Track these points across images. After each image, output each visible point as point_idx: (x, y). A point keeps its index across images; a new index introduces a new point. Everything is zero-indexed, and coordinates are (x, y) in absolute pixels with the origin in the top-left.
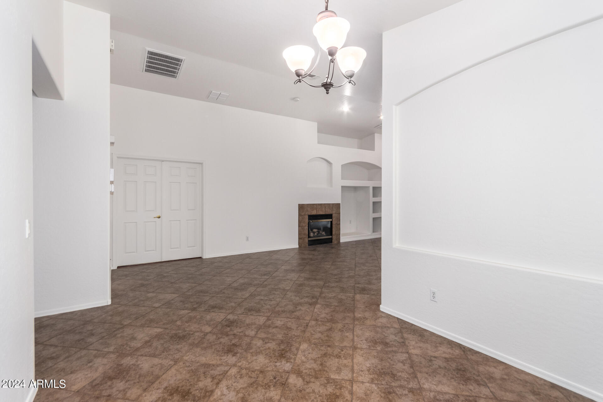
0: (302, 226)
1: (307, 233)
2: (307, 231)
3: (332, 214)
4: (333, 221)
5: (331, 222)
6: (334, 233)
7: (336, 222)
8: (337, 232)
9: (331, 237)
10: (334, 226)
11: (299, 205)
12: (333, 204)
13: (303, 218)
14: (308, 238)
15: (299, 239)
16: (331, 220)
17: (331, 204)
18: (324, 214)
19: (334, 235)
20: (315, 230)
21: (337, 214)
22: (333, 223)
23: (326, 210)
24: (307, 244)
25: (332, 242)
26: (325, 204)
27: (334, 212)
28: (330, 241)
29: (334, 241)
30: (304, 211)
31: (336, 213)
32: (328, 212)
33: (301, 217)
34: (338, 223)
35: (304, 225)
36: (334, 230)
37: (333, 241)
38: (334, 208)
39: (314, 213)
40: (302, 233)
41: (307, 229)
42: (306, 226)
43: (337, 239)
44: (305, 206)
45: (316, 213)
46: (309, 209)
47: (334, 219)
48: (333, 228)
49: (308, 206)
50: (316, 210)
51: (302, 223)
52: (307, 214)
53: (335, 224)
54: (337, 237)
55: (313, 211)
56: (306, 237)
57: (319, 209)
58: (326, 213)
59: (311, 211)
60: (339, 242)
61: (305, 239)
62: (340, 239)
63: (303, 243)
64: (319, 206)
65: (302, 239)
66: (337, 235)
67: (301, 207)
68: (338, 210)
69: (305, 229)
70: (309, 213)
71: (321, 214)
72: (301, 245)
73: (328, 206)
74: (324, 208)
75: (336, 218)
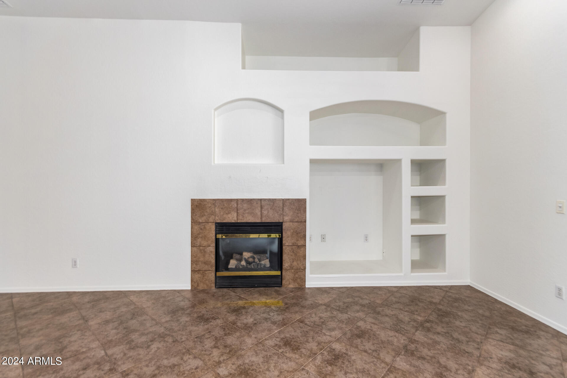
0: (200, 246)
1: (213, 261)
2: (213, 256)
3: (282, 223)
4: (284, 239)
5: (281, 240)
7: (293, 241)
8: (295, 263)
9: (278, 273)
10: (286, 250)
11: (193, 201)
12: (284, 201)
13: (201, 229)
14: (217, 270)
15: (193, 271)
16: (279, 236)
17: (279, 200)
18: (258, 220)
19: (287, 270)
20: (245, 255)
21: (298, 222)
22: (284, 242)
23: (265, 212)
24: (213, 285)
25: (280, 285)
26: (261, 200)
27: (286, 218)
28: (277, 282)
29: (289, 283)
30: (206, 214)
31: (292, 221)
32: (272, 217)
33: (196, 227)
34: (300, 243)
35: (205, 243)
36: (286, 258)
37: (284, 282)
38: (286, 209)
39: (232, 218)
40: (200, 259)
41: (211, 252)
42: (209, 246)
43: (295, 280)
44: (208, 203)
45: (237, 219)
46: (217, 210)
47: (289, 233)
48: (284, 253)
49: (216, 204)
50: (237, 213)
51: (199, 240)
52: (213, 221)
53: (291, 244)
54: (297, 276)
55: (229, 215)
56: (211, 269)
57: (245, 210)
58: (264, 220)
59: (223, 215)
60: (301, 287)
61: (207, 272)
62: (304, 280)
63: (203, 280)
64: (246, 205)
65: (199, 272)
66: (294, 271)
67: (196, 205)
68: (299, 215)
69: (208, 252)
70: (217, 218)
71: (250, 221)
72: (198, 285)
73: (270, 205)
74: (260, 208)
75: (292, 231)
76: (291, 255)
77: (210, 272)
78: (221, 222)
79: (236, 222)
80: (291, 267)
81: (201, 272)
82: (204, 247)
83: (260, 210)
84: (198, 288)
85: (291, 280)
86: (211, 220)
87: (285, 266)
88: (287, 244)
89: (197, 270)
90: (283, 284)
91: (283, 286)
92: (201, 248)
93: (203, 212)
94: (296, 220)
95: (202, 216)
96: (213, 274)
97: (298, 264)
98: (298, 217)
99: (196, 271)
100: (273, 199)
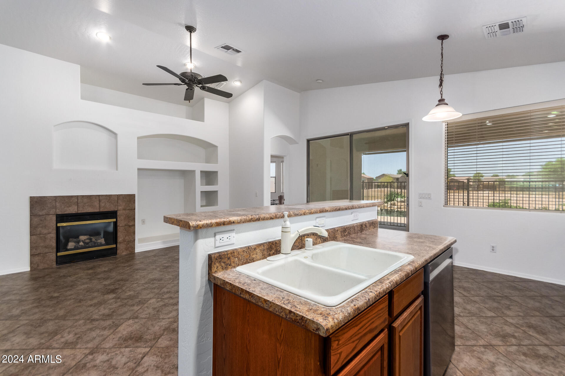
0: (40, 234)
1: (54, 244)
2: (54, 241)
3: (117, 211)
4: (118, 222)
5: (115, 224)
6: (120, 239)
7: (125, 223)
8: (127, 238)
9: (114, 246)
10: (120, 230)
11: (32, 198)
12: (118, 196)
13: (41, 220)
14: (58, 251)
15: (33, 255)
16: (115, 220)
17: (115, 195)
18: (97, 210)
19: (120, 243)
20: (82, 238)
21: (129, 210)
22: (118, 224)
23: (103, 205)
24: (55, 263)
25: (115, 254)
26: (99, 196)
27: (120, 208)
28: (113, 252)
29: (122, 252)
30: (46, 208)
31: (124, 209)
32: (108, 207)
33: (36, 219)
34: (131, 224)
35: (45, 231)
36: (120, 235)
37: (118, 252)
38: (120, 201)
39: (72, 210)
40: (40, 245)
41: (52, 237)
42: (50, 233)
43: (127, 249)
44: (49, 199)
45: (78, 211)
46: (57, 204)
47: (122, 218)
48: (118, 231)
49: (57, 200)
50: (78, 206)
51: (39, 229)
52: (54, 213)
53: (124, 225)
54: (128, 246)
55: (70, 208)
56: (52, 251)
57: (85, 204)
58: (102, 210)
59: (64, 208)
60: (132, 254)
61: (47, 254)
62: (134, 248)
63: (44, 261)
64: (86, 200)
65: (39, 255)
66: (127, 243)
67: (36, 202)
68: (130, 205)
69: (49, 238)
70: (57, 210)
71: (89, 211)
72: (38, 266)
73: (107, 199)
74: (98, 202)
75: (125, 216)
76: (124, 233)
77: (51, 253)
78: (62, 213)
79: (77, 212)
80: (124, 241)
81: (41, 254)
82: (44, 234)
83: (99, 203)
84: (39, 268)
85: (124, 250)
86: (52, 211)
87: (120, 241)
88: (121, 225)
89: (37, 253)
90: (118, 253)
91: (117, 254)
92: (42, 235)
93: (43, 207)
94: (128, 208)
95: (43, 210)
96: (54, 255)
97: (129, 238)
98: (130, 206)
99: (36, 255)
100: (109, 195)
